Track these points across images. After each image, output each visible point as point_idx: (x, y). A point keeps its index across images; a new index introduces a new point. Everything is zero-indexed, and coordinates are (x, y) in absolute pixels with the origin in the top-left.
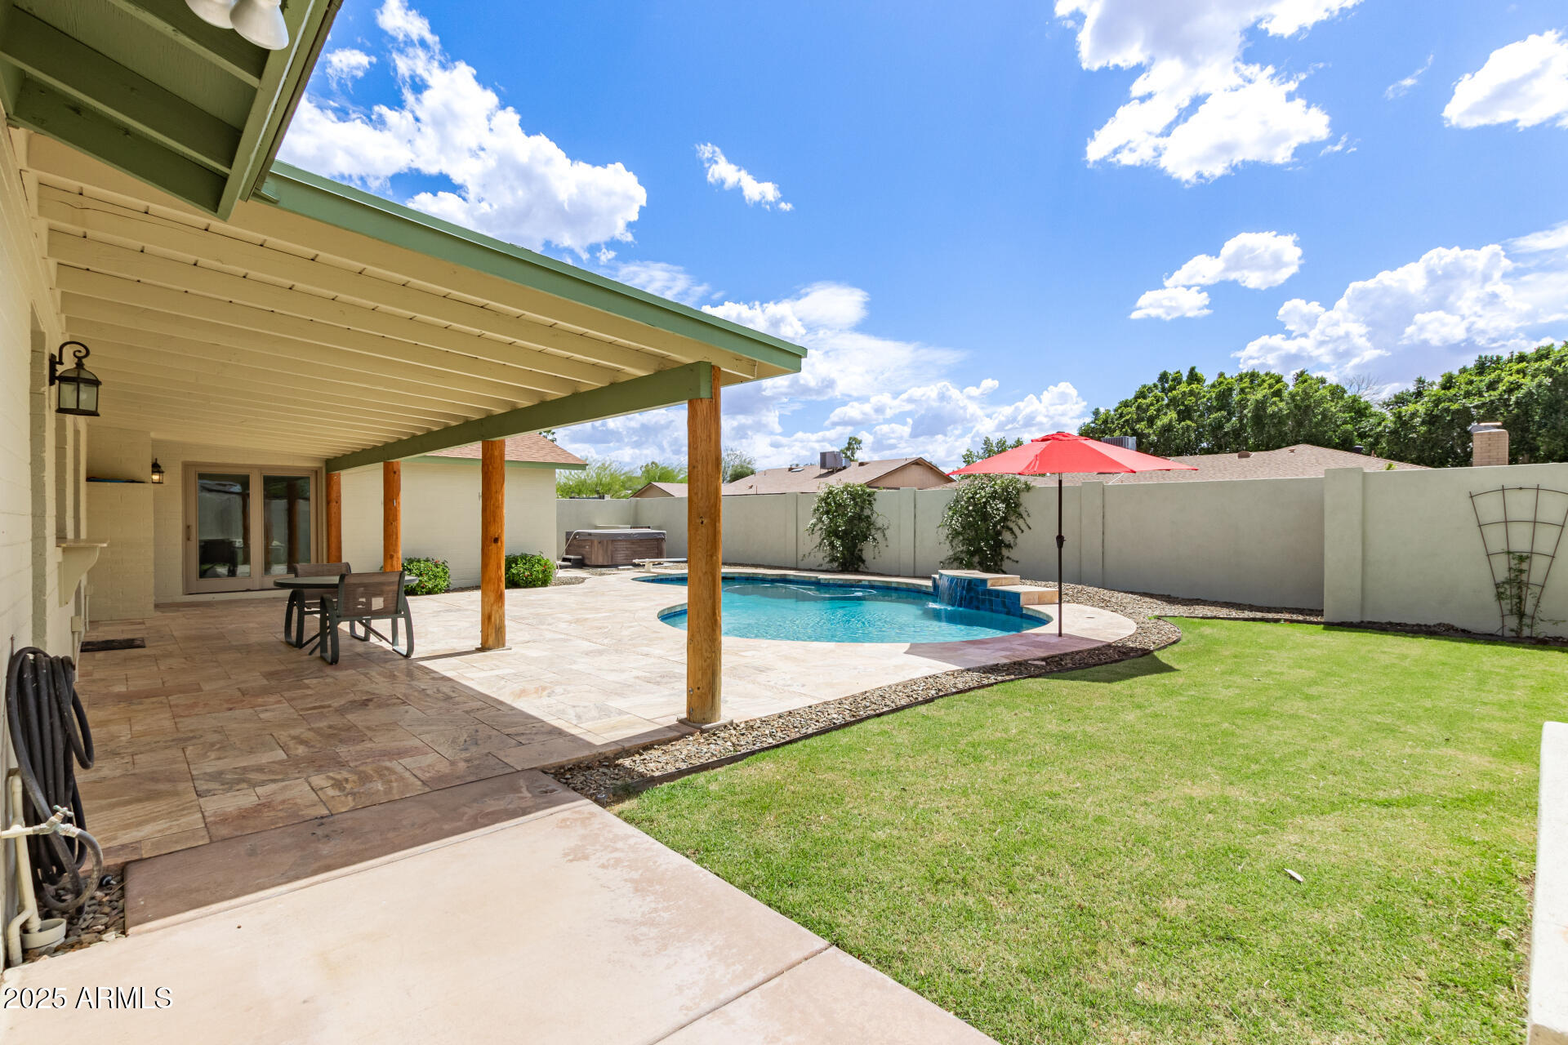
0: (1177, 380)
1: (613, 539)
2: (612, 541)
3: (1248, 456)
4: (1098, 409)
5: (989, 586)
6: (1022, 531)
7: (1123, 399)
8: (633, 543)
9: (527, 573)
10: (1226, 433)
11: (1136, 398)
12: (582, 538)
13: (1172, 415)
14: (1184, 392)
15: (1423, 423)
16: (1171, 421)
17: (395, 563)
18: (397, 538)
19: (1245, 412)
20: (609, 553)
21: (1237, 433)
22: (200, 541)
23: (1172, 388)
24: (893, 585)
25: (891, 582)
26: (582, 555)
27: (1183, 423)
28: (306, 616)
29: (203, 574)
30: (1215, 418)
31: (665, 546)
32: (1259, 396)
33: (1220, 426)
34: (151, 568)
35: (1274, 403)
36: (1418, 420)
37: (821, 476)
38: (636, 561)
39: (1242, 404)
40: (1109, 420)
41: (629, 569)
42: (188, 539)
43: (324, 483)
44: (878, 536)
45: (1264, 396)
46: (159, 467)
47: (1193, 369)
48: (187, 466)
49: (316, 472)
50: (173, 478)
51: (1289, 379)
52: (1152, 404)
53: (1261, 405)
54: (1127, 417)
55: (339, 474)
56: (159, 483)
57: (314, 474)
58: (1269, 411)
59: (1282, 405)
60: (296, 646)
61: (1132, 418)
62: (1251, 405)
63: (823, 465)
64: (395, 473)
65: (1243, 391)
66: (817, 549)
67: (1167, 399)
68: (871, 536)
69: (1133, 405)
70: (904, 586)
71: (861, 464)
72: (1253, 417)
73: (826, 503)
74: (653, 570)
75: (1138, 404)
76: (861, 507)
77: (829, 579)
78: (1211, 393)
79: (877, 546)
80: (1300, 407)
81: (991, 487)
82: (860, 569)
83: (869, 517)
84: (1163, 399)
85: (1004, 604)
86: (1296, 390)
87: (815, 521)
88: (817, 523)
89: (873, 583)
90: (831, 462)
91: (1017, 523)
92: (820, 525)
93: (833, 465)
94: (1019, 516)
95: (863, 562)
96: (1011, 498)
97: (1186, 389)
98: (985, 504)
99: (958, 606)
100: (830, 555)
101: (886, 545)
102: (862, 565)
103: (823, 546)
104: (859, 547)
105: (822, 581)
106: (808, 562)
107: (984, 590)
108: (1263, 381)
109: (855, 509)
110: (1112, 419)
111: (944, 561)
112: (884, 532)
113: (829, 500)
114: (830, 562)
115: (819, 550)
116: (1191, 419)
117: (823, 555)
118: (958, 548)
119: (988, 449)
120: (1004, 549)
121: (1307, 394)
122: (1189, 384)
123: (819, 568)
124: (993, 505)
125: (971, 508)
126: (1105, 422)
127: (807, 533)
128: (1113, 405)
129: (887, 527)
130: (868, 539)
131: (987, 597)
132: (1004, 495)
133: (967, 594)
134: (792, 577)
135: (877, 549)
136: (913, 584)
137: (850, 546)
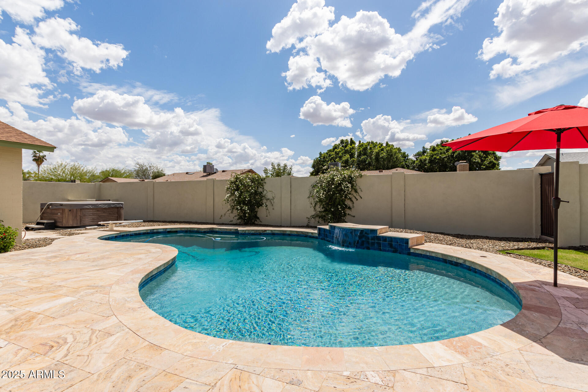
0: (347, 143)
1: (81, 208)
2: (81, 209)
3: (382, 172)
4: (321, 152)
5: (378, 234)
6: (357, 200)
7: (329, 149)
8: (98, 211)
10: (367, 164)
11: (334, 149)
12: (55, 207)
13: (348, 156)
15: (429, 162)
16: (348, 158)
19: (373, 156)
20: (78, 218)
21: (370, 164)
23: (346, 146)
24: (287, 233)
25: (286, 231)
26: (55, 220)
27: (352, 159)
30: (363, 158)
31: (123, 212)
33: (365, 161)
35: (382, 153)
36: (427, 161)
37: (204, 176)
38: (101, 223)
39: (371, 153)
40: (326, 157)
41: (95, 229)
44: (268, 203)
45: (379, 151)
47: (351, 139)
51: (384, 145)
52: (340, 152)
53: (378, 154)
54: (332, 156)
58: (381, 156)
59: (384, 154)
61: (334, 157)
62: (374, 153)
63: (205, 171)
65: (371, 148)
66: (230, 211)
67: (345, 150)
68: (263, 204)
69: (333, 152)
70: (295, 233)
71: (223, 171)
72: (375, 158)
73: (236, 184)
74: (115, 229)
75: (335, 151)
76: (258, 187)
77: (246, 230)
78: (359, 149)
79: (267, 209)
80: (390, 155)
81: (341, 175)
82: (256, 223)
83: (262, 193)
84: (343, 150)
85: (391, 245)
86: (387, 149)
87: (228, 195)
88: (230, 196)
89: (274, 232)
90: (209, 170)
91: (355, 196)
92: (233, 197)
93: (210, 171)
94: (356, 191)
95: (258, 218)
96: (353, 181)
97: (350, 147)
98: (340, 184)
99: (352, 247)
100: (238, 215)
101: (273, 209)
102: (258, 220)
103: (234, 210)
104: (256, 210)
105: (240, 232)
106: (224, 220)
107: (374, 237)
108: (376, 145)
109: (255, 188)
110: (327, 157)
111: (309, 217)
112: (272, 201)
113: (237, 183)
114: (238, 219)
115: (232, 212)
116: (354, 158)
117: (235, 215)
118: (319, 210)
119: (274, 168)
120: (346, 210)
121: (391, 150)
122: (351, 145)
123: (230, 223)
124: (345, 185)
125: (333, 186)
126: (324, 158)
127: (224, 202)
128: (326, 151)
129: (274, 198)
130: (261, 205)
131: (376, 241)
132: (349, 180)
133: (360, 239)
134: (217, 230)
135: (267, 211)
136: (302, 232)
137: (252, 209)
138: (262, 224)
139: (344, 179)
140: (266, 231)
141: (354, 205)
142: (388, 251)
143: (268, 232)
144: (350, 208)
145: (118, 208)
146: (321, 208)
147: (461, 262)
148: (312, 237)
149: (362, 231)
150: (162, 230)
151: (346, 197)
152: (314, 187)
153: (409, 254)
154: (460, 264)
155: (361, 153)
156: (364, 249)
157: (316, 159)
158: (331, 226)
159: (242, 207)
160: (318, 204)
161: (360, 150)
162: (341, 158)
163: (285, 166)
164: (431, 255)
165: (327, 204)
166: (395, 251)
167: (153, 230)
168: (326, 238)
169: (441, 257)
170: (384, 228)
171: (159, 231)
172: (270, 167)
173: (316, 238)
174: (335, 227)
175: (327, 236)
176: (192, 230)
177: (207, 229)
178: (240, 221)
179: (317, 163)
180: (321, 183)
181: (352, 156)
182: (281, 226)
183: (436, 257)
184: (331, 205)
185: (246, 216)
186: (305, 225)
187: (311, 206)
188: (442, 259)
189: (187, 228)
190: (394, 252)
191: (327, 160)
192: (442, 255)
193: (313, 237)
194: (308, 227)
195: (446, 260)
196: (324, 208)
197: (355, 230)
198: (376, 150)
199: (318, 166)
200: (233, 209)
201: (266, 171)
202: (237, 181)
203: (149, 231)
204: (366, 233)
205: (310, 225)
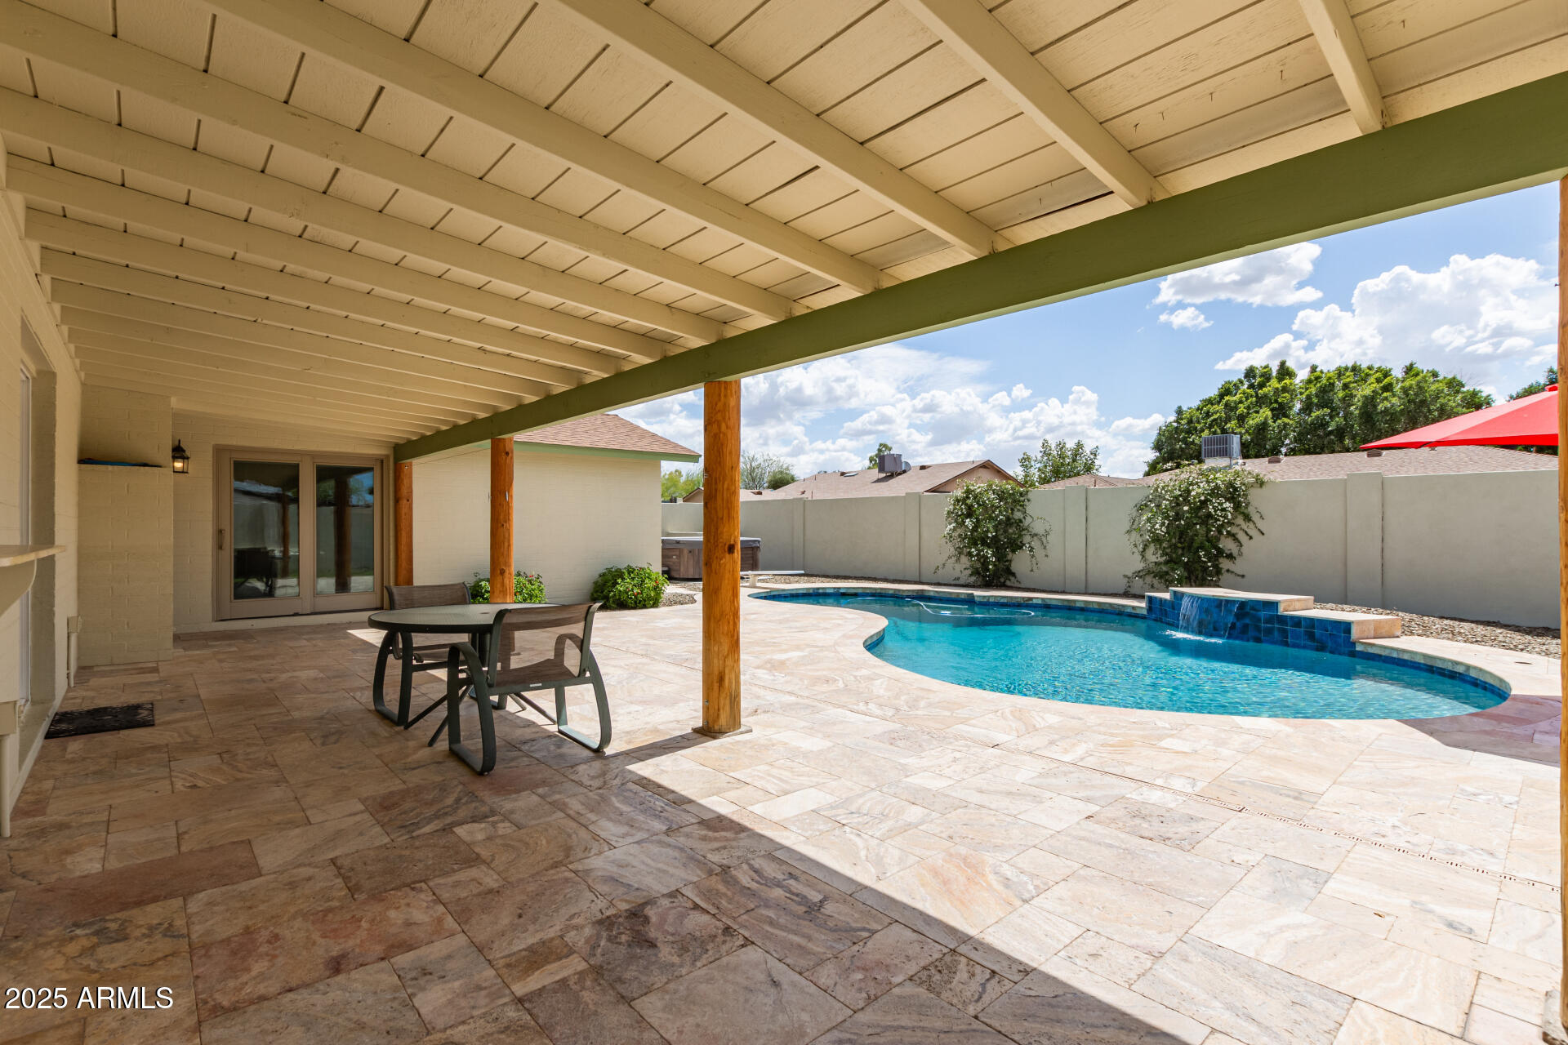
0: (1267, 377)
3: (1380, 455)
4: (1180, 408)
5: (1281, 611)
6: (1251, 538)
7: (1206, 396)
9: (636, 591)
10: (1331, 432)
11: (1222, 396)
13: (1266, 412)
14: (1277, 389)
16: (1266, 419)
17: (506, 581)
18: (509, 545)
19: (1352, 408)
21: (1340, 433)
22: (235, 550)
23: (1262, 385)
24: (1078, 605)
25: (1075, 601)
27: (1279, 421)
28: (415, 674)
29: (240, 593)
30: (1317, 417)
31: (761, 556)
32: (1368, 391)
33: (1324, 425)
34: (170, 590)
35: (1386, 398)
37: (879, 481)
39: (1348, 400)
40: (1194, 419)
42: (220, 547)
43: (392, 475)
44: (1035, 544)
45: (1373, 392)
46: (184, 451)
47: (1283, 364)
48: (219, 451)
49: (382, 461)
50: (201, 467)
51: (1398, 373)
52: (1241, 402)
53: (1370, 401)
54: (1215, 416)
55: (411, 464)
56: (183, 472)
57: (379, 464)
58: (1380, 407)
59: (1394, 400)
60: (398, 724)
61: (1220, 417)
62: (1358, 401)
64: (507, 454)
65: (1346, 386)
66: (954, 559)
67: (1257, 396)
68: (1024, 545)
69: (1219, 403)
70: (1096, 607)
71: (923, 468)
72: (1361, 415)
73: (966, 504)
74: (759, 584)
75: (1224, 401)
76: (1012, 510)
77: (989, 597)
78: (1307, 389)
79: (1033, 556)
80: (1415, 403)
81: (1208, 482)
82: (1008, 583)
83: (1021, 521)
84: (1252, 396)
85: (1311, 636)
86: (1407, 384)
87: (951, 526)
88: (955, 529)
89: (1049, 602)
90: (887, 465)
91: (1245, 527)
92: (959, 531)
93: (892, 469)
94: (1247, 518)
95: (1013, 574)
96: (1239, 495)
97: (1278, 386)
98: (1204, 503)
99: (1220, 636)
100: (972, 566)
101: (1047, 556)
102: (1012, 579)
103: (963, 556)
104: (1009, 557)
105: (977, 599)
106: (942, 575)
107: (1272, 616)
108: (1368, 375)
109: (1007, 512)
110: (1198, 418)
111: (1130, 575)
112: (1044, 539)
113: (969, 502)
114: (971, 575)
115: (958, 560)
116: (1287, 417)
117: (964, 566)
118: (1153, 559)
119: (1046, 453)
120: (1221, 560)
121: (1420, 388)
122: (1280, 380)
123: (955, 582)
124: (1216, 504)
125: (1186, 508)
126: (1190, 421)
127: (944, 540)
128: (1196, 403)
129: (1047, 533)
130: (1020, 548)
131: (1276, 626)
132: (1230, 493)
133: (1238, 619)
134: (932, 594)
135: (1033, 559)
136: (1110, 604)
137: (1001, 556)
138: (1022, 586)
139: (1215, 492)
140: (1031, 599)
141: (1244, 549)
142: (1305, 647)
143: (1035, 601)
144: (1230, 557)
145: (753, 548)
146: (1159, 555)
147: (1461, 669)
148: (1134, 616)
149: (1243, 604)
150: (832, 591)
151: (1220, 532)
152: (1141, 508)
153: (1353, 654)
154: (1460, 674)
155: (1312, 403)
156: (1248, 640)
157: (1167, 426)
158: (1175, 592)
159: (979, 551)
160: (1152, 548)
161: (1307, 392)
162: (1243, 422)
163: (1079, 445)
164: (1401, 656)
165: (1174, 547)
166: (1321, 648)
167: (818, 589)
168: (1164, 619)
169: (1422, 662)
170: (1298, 600)
171: (828, 591)
172: (1036, 452)
173: (1143, 617)
174: (1183, 594)
175: (1166, 614)
176: (883, 592)
177: (913, 591)
178: (973, 579)
179: (1171, 437)
180: (1158, 499)
181: (1281, 411)
182: (1064, 592)
183: (1411, 662)
184: (1183, 548)
185: (988, 570)
186: (1121, 592)
187: (1135, 550)
188: (1425, 665)
189: (876, 589)
190: (1318, 649)
191: (1199, 426)
192: (1425, 656)
193: (1136, 616)
194: (1126, 595)
195: (1432, 667)
196: (1167, 554)
197: (1229, 602)
198: (1366, 390)
199: (1171, 444)
200: (960, 553)
201: (1025, 461)
202: (968, 498)
203: (811, 591)
204: (1253, 608)
205: (1133, 591)
